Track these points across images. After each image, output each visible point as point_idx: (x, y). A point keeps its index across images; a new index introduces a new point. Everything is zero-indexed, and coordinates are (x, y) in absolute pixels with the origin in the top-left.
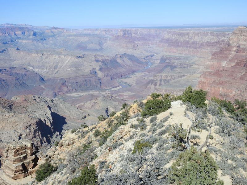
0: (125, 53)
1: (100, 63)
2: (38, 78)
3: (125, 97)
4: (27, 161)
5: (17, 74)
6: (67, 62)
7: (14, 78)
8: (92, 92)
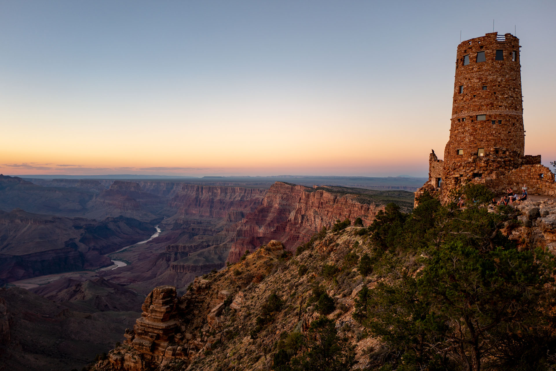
0: (121, 216)
1: (82, 231)
3: (123, 280)
6: (25, 229)
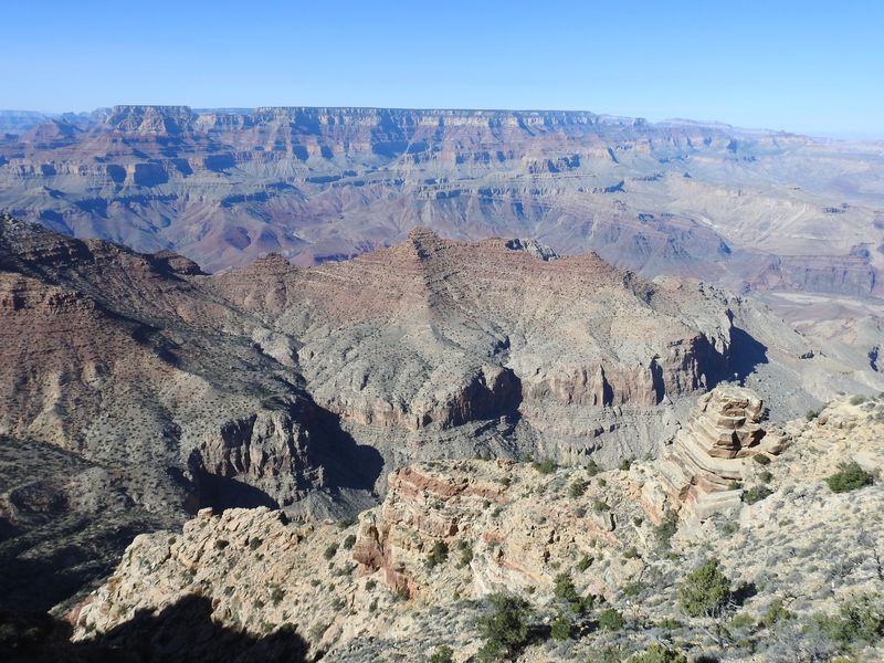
2: (718, 244)
4: (742, 430)
5: (674, 230)
6: (796, 217)
7: (666, 236)
8: (842, 301)
